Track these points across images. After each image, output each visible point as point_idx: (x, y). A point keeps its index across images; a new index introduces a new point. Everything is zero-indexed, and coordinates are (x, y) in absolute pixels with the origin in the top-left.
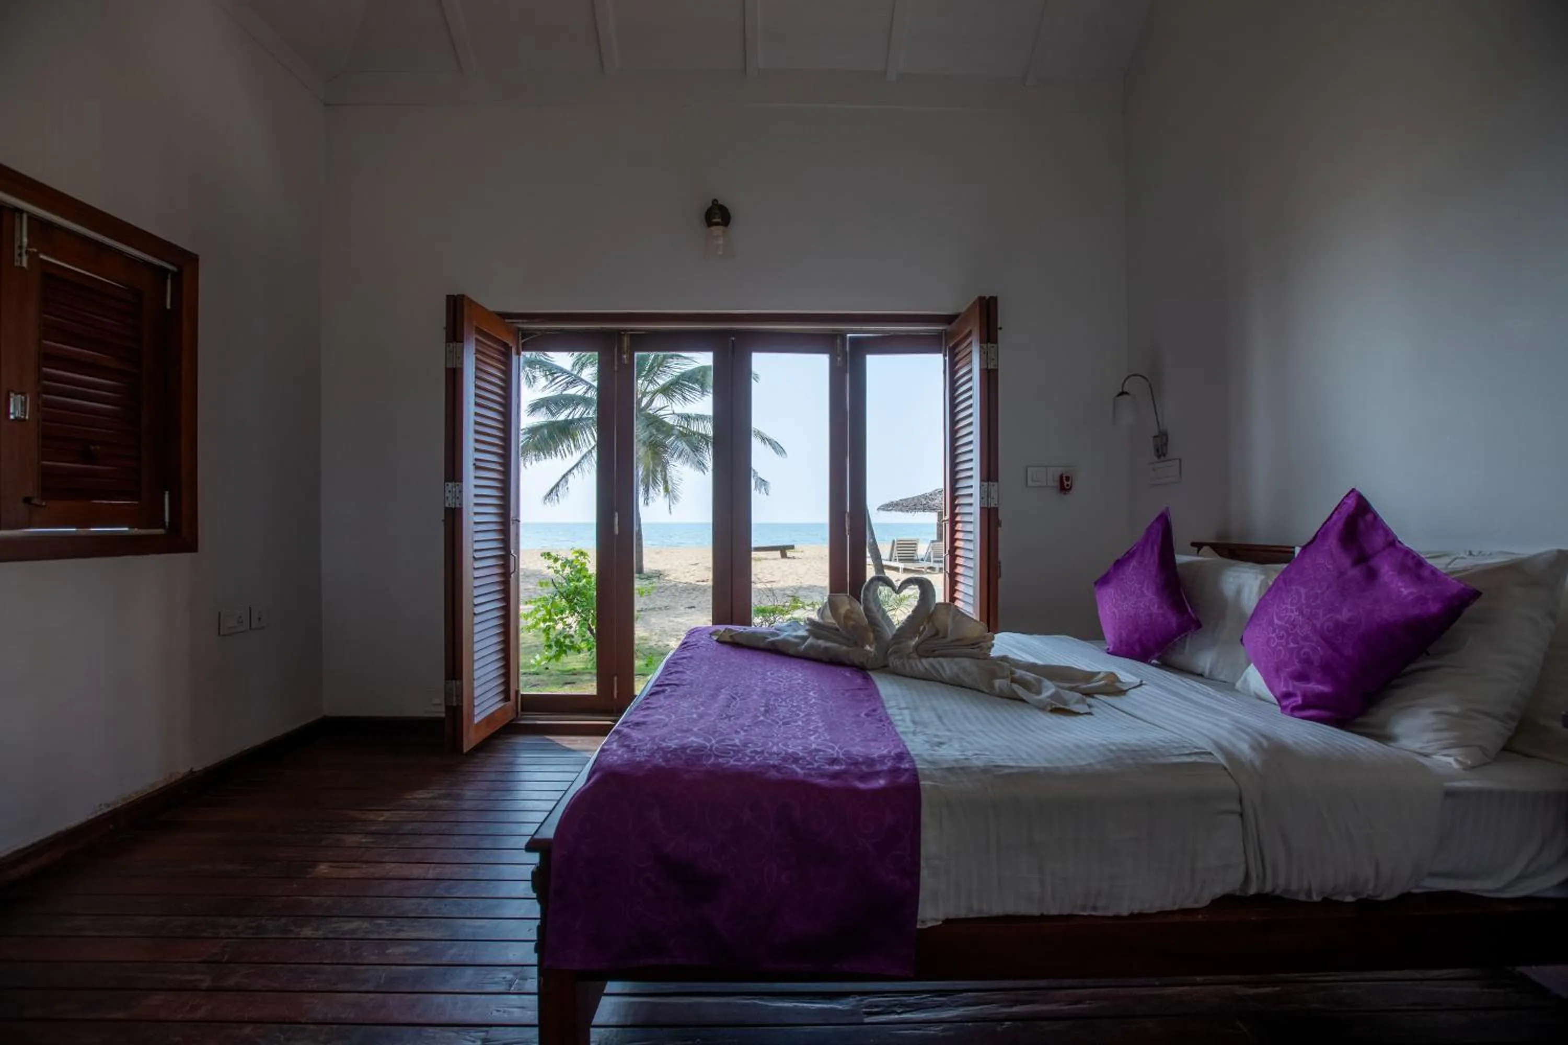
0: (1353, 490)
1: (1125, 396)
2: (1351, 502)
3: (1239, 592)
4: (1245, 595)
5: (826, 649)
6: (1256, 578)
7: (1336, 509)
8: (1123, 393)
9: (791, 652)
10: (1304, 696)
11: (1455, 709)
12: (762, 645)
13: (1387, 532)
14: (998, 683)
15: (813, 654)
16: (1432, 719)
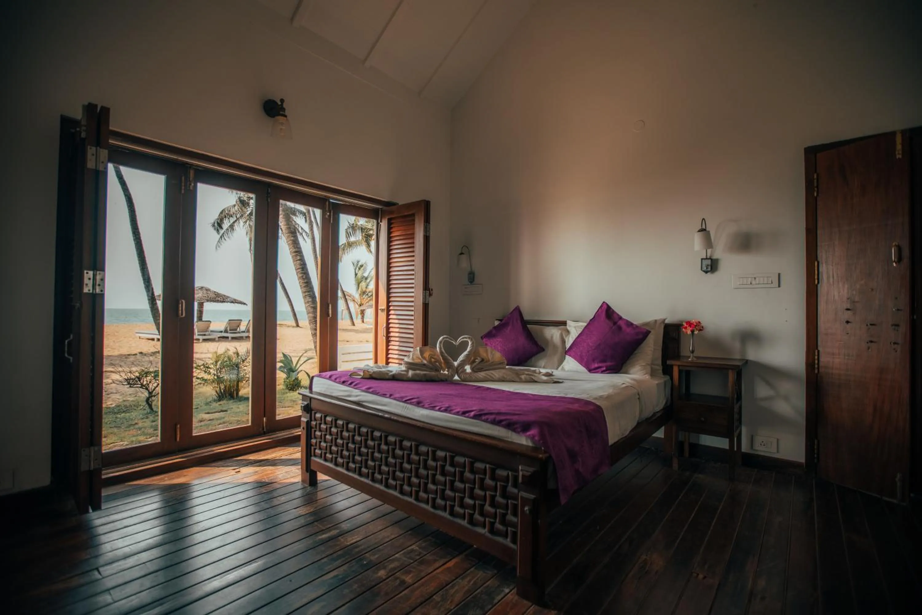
0: (604, 302)
1: (462, 255)
2: (605, 306)
3: (552, 337)
4: (554, 338)
5: (425, 375)
6: (558, 332)
7: (600, 308)
8: (462, 254)
9: (405, 378)
10: (606, 367)
11: (644, 364)
12: (387, 377)
13: (618, 315)
14: (523, 377)
15: (417, 379)
16: (640, 368)
